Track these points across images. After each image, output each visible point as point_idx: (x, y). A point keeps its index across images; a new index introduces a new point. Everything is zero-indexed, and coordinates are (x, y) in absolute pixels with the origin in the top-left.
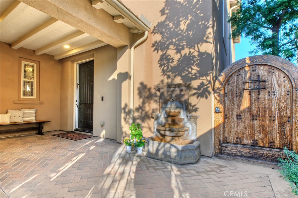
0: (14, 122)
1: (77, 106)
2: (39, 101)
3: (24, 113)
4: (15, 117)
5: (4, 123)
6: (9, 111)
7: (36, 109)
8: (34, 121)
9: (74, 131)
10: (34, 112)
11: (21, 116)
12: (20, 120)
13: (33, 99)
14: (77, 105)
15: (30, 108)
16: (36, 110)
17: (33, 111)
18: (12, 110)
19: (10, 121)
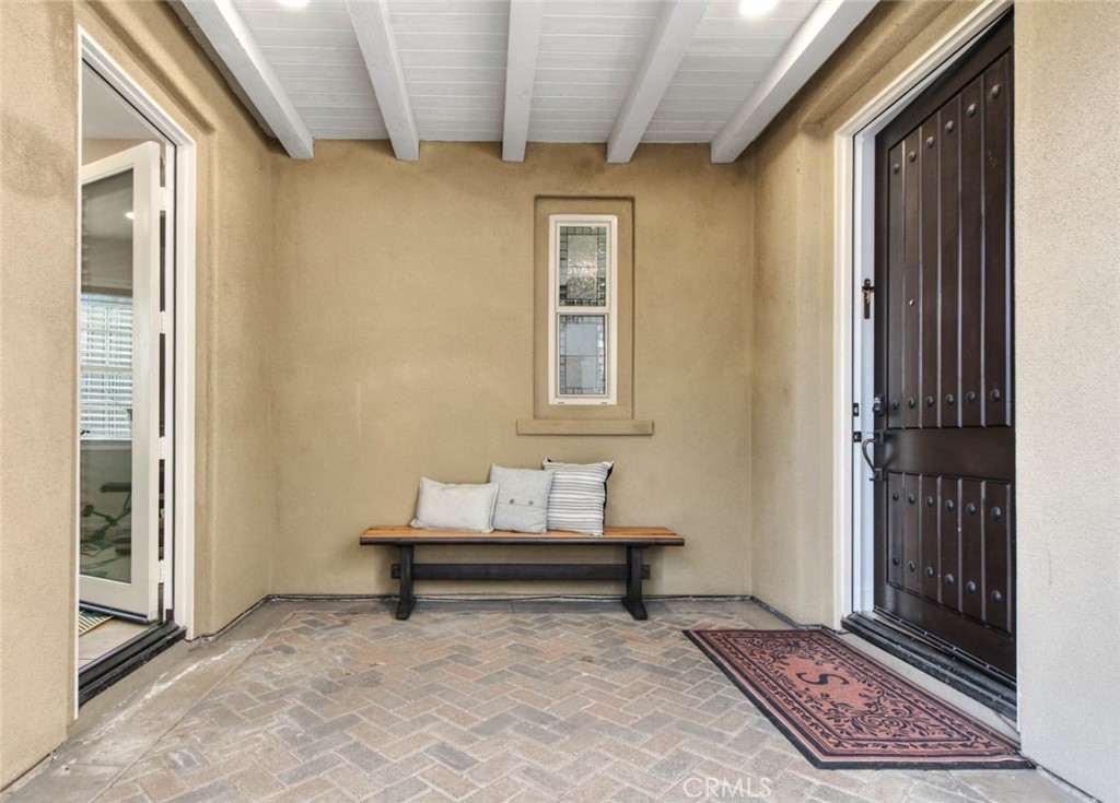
0: (509, 528)
1: (858, 446)
2: (633, 418)
3: (553, 485)
4: (512, 502)
5: (469, 530)
6: (498, 471)
7: (609, 465)
8: (597, 533)
9: (837, 626)
10: (601, 478)
11: (539, 502)
12: (530, 523)
13: (604, 407)
14: (857, 437)
15: (584, 461)
16: (610, 471)
17: (592, 476)
18: (508, 467)
19: (492, 521)
